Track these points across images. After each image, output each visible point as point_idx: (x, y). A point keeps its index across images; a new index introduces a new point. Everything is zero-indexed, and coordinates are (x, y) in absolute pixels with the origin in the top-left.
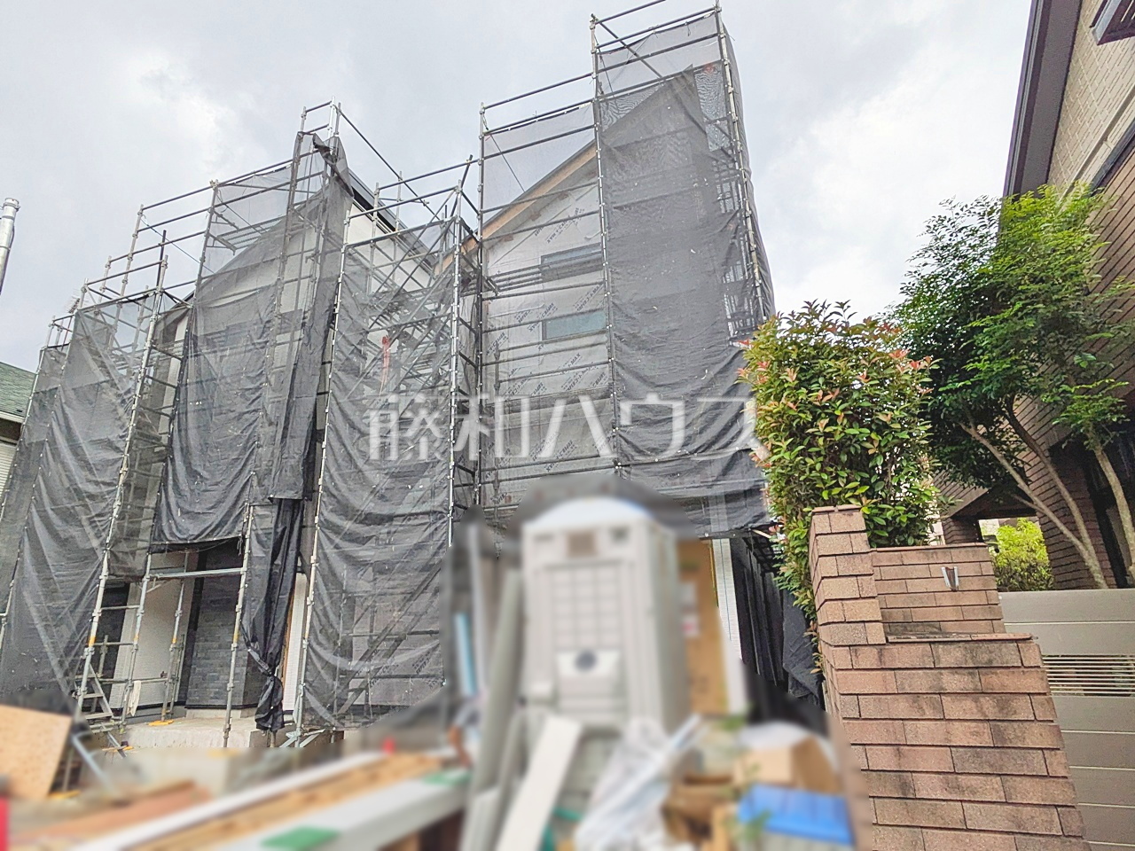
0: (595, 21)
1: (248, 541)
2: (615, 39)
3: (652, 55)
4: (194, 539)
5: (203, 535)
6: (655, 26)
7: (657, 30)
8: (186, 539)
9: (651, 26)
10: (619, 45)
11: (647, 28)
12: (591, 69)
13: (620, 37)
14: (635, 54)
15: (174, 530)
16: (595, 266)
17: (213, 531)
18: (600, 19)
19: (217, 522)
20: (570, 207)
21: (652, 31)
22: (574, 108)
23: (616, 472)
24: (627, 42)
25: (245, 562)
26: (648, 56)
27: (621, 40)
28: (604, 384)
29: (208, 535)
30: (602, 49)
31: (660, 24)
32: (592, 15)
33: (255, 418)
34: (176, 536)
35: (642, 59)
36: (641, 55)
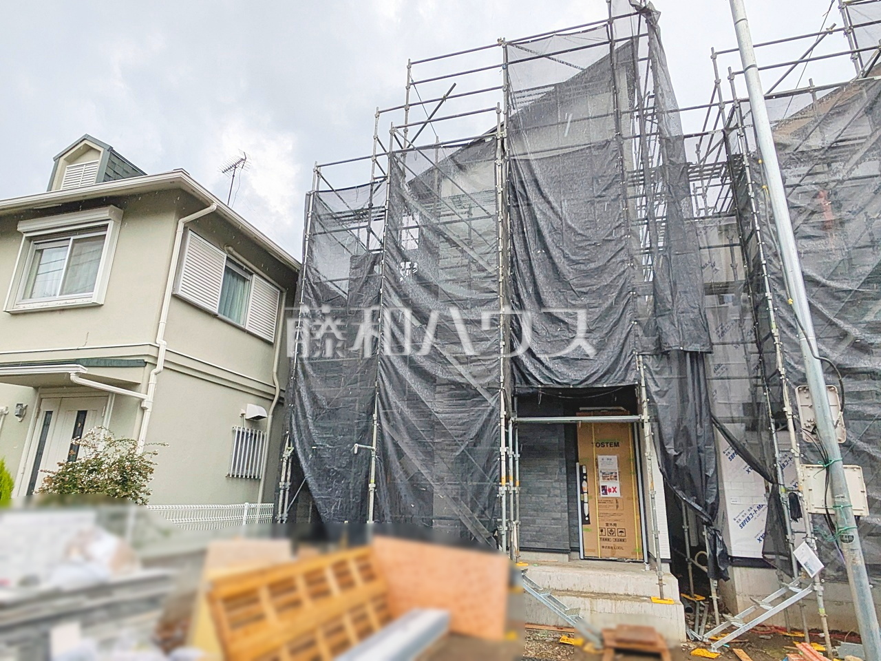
1: (644, 390)
5: (589, 381)
8: (568, 384)
15: (547, 374)
25: (645, 411)
29: (596, 381)
33: (622, 269)
34: (552, 380)
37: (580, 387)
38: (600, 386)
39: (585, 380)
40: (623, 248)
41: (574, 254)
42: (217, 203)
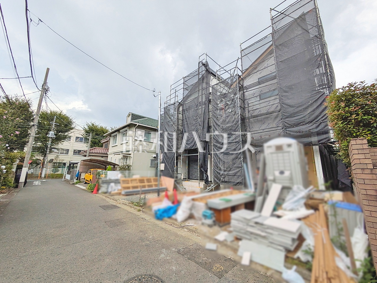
0: (271, 9)
2: (278, 13)
7: (292, 5)
8: (188, 148)
9: (289, 5)
10: (280, 14)
12: (271, 24)
14: (285, 15)
16: (274, 78)
18: (273, 9)
19: (193, 145)
20: (265, 64)
22: (266, 37)
23: (283, 130)
24: (282, 12)
25: (199, 153)
26: (289, 14)
27: (280, 12)
28: (279, 108)
30: (274, 18)
32: (270, 8)
35: (288, 15)
36: (287, 15)
38: (192, 148)
39: (190, 148)
40: (197, 120)
42: (138, 124)
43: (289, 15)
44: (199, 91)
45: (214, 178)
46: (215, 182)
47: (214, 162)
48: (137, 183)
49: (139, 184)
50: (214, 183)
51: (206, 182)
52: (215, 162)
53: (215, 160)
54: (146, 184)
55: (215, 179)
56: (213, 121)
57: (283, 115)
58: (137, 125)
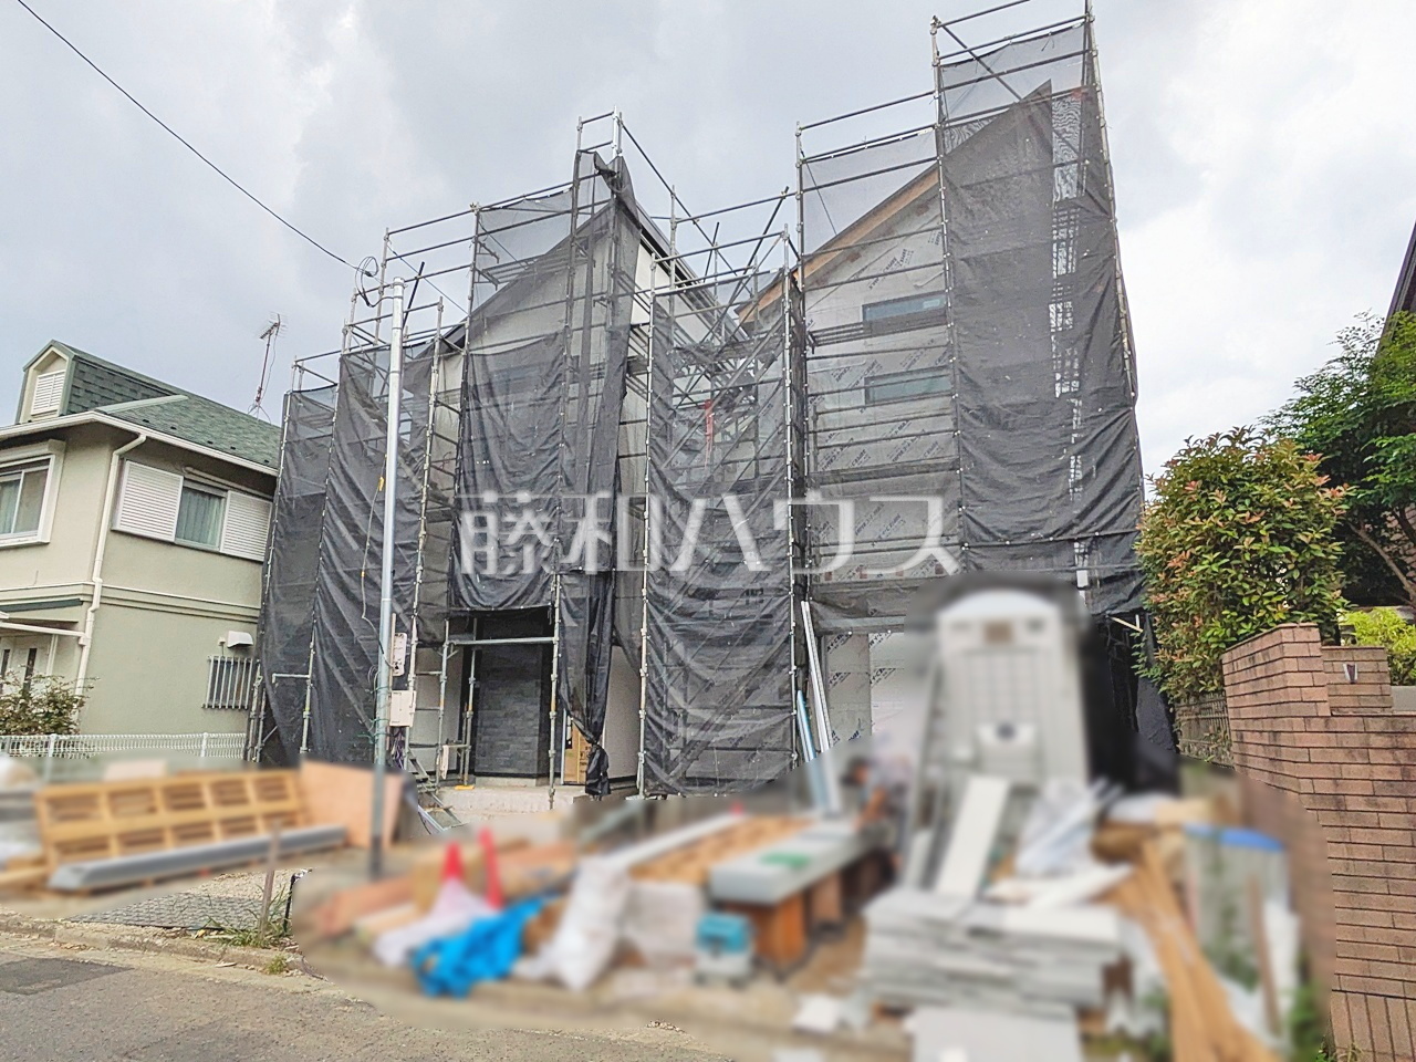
0: (936, 24)
1: (557, 611)
2: (963, 49)
3: (1009, 72)
4: (501, 606)
5: (509, 603)
6: (1011, 35)
7: (1014, 40)
8: (490, 607)
9: (1006, 35)
10: (968, 56)
11: (1002, 38)
12: (933, 86)
13: (969, 47)
14: (989, 69)
15: (475, 596)
17: (519, 599)
18: (943, 23)
19: (522, 589)
21: (1008, 42)
22: (911, 135)
24: (978, 53)
25: (556, 632)
26: (1003, 74)
27: (970, 51)
28: (950, 455)
29: (514, 604)
30: (946, 61)
31: (1018, 33)
32: (934, 18)
33: (553, 482)
34: (478, 603)
35: (997, 76)
36: (996, 72)
37: (500, 609)
38: (517, 607)
39: (506, 602)
40: (556, 458)
41: (513, 466)
42: (144, 433)
43: (1001, 77)
44: (570, 302)
45: (645, 764)
46: (651, 783)
47: (649, 680)
48: (152, 810)
49: (165, 818)
50: (646, 785)
51: (596, 785)
52: (655, 680)
53: (658, 674)
54: (212, 811)
55: (654, 766)
56: (655, 475)
57: (967, 486)
58: (136, 435)
